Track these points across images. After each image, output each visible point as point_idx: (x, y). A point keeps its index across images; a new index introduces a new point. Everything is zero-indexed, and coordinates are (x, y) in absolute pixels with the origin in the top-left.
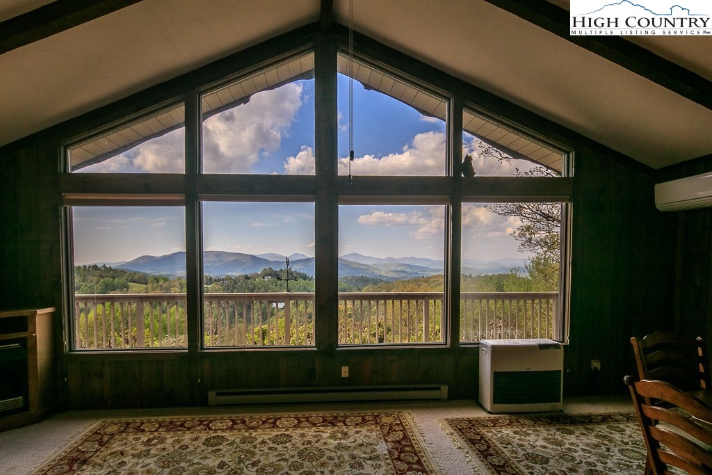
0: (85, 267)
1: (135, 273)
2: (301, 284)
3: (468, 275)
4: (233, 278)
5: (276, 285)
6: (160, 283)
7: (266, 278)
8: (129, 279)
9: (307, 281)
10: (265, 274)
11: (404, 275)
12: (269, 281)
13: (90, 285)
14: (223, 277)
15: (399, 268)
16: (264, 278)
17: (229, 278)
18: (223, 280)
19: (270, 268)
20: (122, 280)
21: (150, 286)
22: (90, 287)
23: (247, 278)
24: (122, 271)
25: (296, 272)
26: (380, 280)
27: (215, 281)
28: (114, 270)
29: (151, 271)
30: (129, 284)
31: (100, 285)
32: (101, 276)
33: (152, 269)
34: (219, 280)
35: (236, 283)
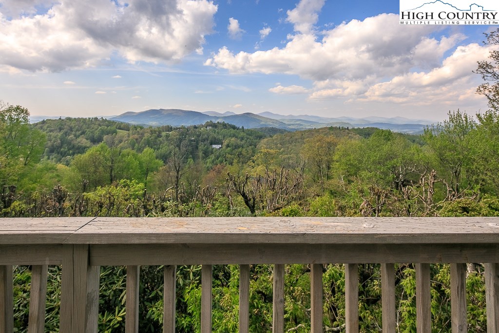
0: (90, 118)
1: (122, 123)
2: (232, 132)
3: (346, 128)
4: (186, 127)
5: (215, 133)
6: (138, 130)
7: (208, 128)
8: (118, 127)
9: (236, 130)
10: (208, 125)
11: (301, 127)
12: (210, 129)
13: (91, 131)
14: (180, 127)
15: (298, 122)
16: (206, 128)
17: (183, 127)
18: (179, 128)
19: (211, 121)
20: (113, 128)
21: (131, 132)
22: (92, 132)
23: (195, 127)
24: (113, 122)
25: (228, 124)
26: (285, 130)
27: (174, 129)
28: (108, 121)
29: (133, 122)
30: (118, 130)
31: (99, 131)
32: (100, 125)
33: (133, 121)
34: (177, 129)
35: (188, 131)
